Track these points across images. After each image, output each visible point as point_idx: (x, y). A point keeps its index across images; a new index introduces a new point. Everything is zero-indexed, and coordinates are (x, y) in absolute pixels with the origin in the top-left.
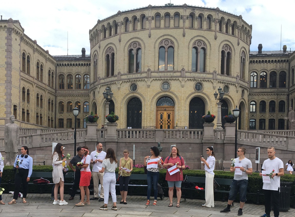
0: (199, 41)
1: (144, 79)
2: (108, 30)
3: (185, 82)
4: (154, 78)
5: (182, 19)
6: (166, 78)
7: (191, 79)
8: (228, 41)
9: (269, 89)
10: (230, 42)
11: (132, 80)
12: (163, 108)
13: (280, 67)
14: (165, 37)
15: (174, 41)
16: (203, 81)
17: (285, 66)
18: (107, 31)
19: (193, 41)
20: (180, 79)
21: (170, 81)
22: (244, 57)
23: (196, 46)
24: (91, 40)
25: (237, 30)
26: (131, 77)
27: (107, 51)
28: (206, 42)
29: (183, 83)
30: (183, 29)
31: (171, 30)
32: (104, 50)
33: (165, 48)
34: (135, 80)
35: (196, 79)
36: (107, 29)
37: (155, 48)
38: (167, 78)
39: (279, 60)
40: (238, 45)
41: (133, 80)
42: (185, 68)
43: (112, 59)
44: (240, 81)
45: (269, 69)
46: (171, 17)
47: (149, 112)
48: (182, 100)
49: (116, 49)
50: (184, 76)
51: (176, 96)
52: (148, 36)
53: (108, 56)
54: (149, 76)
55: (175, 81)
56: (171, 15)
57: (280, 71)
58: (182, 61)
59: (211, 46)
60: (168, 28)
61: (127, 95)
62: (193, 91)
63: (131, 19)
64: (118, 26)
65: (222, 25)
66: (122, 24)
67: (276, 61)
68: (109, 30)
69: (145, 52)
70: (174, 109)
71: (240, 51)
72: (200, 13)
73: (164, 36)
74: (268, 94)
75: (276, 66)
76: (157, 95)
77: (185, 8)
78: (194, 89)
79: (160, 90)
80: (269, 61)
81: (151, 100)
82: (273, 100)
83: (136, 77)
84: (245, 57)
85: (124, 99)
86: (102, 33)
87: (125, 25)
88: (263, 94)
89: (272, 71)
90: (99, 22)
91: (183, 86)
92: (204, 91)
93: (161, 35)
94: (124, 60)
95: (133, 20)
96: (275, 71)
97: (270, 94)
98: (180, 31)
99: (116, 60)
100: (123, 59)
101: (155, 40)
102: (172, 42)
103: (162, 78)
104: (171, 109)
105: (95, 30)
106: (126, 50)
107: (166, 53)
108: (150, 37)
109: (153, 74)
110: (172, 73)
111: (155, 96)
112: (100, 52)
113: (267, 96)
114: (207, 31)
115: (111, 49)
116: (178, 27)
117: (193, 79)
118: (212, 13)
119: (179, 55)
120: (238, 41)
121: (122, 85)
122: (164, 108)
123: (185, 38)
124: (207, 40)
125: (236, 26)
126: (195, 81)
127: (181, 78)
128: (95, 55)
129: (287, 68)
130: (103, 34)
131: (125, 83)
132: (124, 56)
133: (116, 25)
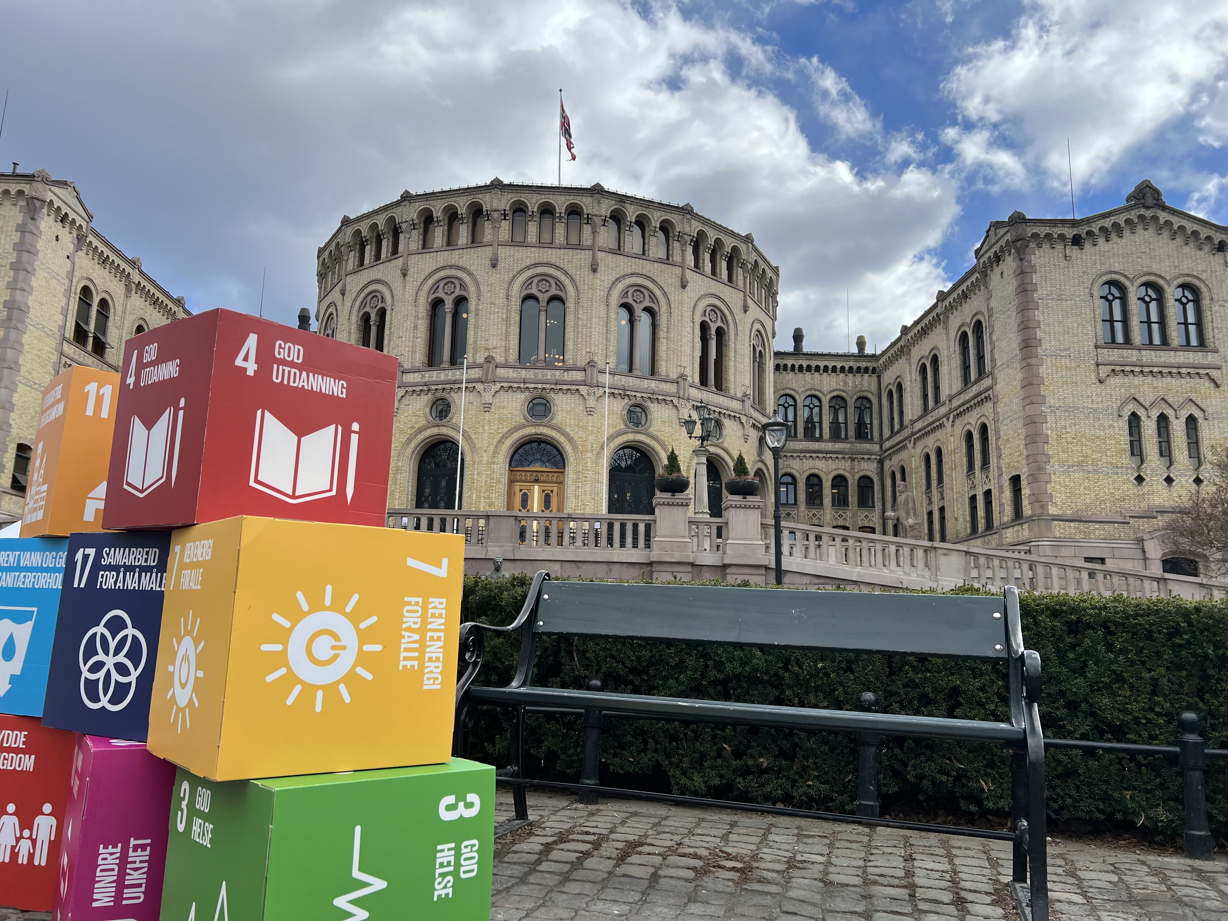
0: (639, 289)
1: (474, 384)
2: (371, 244)
3: (598, 398)
4: (505, 385)
5: (588, 223)
6: (540, 386)
7: (616, 392)
8: (719, 298)
9: (830, 444)
10: (724, 302)
11: (436, 387)
12: (529, 474)
13: (856, 386)
14: (540, 270)
15: (566, 281)
16: (649, 402)
17: (867, 383)
18: (368, 248)
19: (620, 287)
20: (583, 389)
21: (552, 394)
22: (760, 348)
23: (630, 300)
24: (322, 276)
25: (740, 270)
26: (435, 379)
27: (363, 304)
28: (658, 293)
29: (591, 402)
30: (591, 252)
31: (558, 250)
32: (355, 300)
33: (540, 299)
34: (445, 386)
35: (628, 393)
36: (367, 241)
37: (508, 297)
38: (544, 386)
39: (851, 368)
40: (745, 312)
41: (440, 387)
42: (596, 359)
43: (378, 326)
44: (752, 410)
45: (826, 389)
46: (557, 215)
47: (486, 485)
48: (587, 451)
49: (393, 297)
50: (595, 382)
51: (571, 440)
52: (488, 263)
53: (366, 317)
54: (490, 377)
55: (569, 395)
56: (557, 210)
57: (855, 397)
58: (588, 339)
59: (672, 306)
60: (548, 245)
61: (420, 431)
62: (623, 427)
63: (439, 214)
64: (402, 232)
65: (701, 253)
66: (414, 229)
67: (843, 368)
68: (374, 244)
69: (481, 307)
70: (564, 477)
71: (751, 329)
72: (640, 212)
73: (536, 265)
74: (828, 456)
75: (846, 383)
76: (512, 433)
77: (599, 196)
78: (624, 421)
79: (523, 421)
80: (826, 367)
81: (492, 448)
82: (841, 472)
83: (450, 377)
84: (765, 349)
85: (408, 444)
86: (352, 253)
87: (422, 231)
88: (814, 455)
89: (835, 394)
90: (346, 222)
91: (590, 412)
92: (651, 430)
93: (528, 264)
94: (416, 327)
95: (446, 218)
96: (844, 394)
97: (834, 456)
98: (584, 257)
99: (390, 328)
100: (412, 325)
101: (511, 275)
102: (560, 285)
103: (528, 385)
104: (555, 479)
105: (333, 247)
106: (420, 301)
107: (543, 314)
108: (494, 266)
109: (501, 372)
110: (557, 373)
111: (505, 437)
112: (343, 305)
113: (824, 461)
114: (660, 264)
115: (376, 296)
116: (578, 246)
117: (620, 391)
118: (675, 218)
119: (580, 323)
120: (745, 300)
121: (405, 401)
122: (534, 474)
123: (598, 275)
124: (661, 288)
125: (738, 260)
126: (626, 400)
127: (586, 387)
128: (330, 316)
129: (874, 388)
130: (357, 255)
131: (415, 396)
132: (417, 317)
133: (396, 232)
